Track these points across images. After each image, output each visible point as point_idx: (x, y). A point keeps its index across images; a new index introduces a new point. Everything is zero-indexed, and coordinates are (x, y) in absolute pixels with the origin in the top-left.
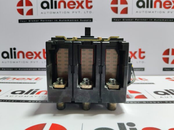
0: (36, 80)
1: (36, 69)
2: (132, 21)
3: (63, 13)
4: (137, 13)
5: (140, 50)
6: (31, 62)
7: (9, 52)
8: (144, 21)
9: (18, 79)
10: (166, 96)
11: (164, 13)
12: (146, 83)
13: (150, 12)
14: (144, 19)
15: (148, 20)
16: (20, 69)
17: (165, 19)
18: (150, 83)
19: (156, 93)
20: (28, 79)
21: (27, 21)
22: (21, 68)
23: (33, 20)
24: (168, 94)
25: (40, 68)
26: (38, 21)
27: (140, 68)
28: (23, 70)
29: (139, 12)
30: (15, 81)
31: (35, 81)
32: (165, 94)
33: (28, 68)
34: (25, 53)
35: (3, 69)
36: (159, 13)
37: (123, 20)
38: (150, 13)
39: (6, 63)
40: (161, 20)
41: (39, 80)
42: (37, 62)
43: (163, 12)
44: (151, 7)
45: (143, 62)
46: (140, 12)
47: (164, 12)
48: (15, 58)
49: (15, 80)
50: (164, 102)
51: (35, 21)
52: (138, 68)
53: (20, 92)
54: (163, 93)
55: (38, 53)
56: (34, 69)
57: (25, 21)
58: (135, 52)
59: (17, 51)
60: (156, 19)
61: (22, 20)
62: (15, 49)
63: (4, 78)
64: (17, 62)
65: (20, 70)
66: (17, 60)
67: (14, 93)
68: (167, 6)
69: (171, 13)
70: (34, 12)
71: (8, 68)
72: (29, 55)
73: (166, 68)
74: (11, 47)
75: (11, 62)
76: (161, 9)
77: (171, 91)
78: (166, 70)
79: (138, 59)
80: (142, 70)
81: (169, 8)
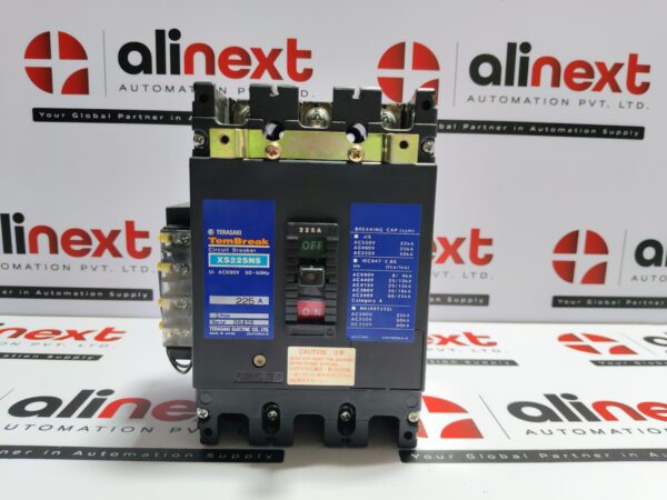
1: (100, 294)
5: (475, 232)
8: (495, 132)
14: (495, 123)
15: (510, 128)
16: (38, 292)
17: (567, 126)
21: (65, 115)
22: (43, 289)
23: (91, 111)
25: (116, 291)
27: (473, 296)
31: (97, 348)
36: (548, 103)
40: (553, 130)
41: (113, 339)
42: (104, 267)
44: (523, 82)
45: (484, 276)
52: (467, 297)
55: (106, 234)
57: (57, 116)
58: (460, 241)
59: (28, 226)
60: (538, 125)
61: (47, 110)
64: (28, 267)
65: (42, 297)
68: (578, 81)
69: (592, 105)
70: (94, 81)
76: (555, 89)
79: (469, 266)
80: (481, 301)
81: (585, 86)
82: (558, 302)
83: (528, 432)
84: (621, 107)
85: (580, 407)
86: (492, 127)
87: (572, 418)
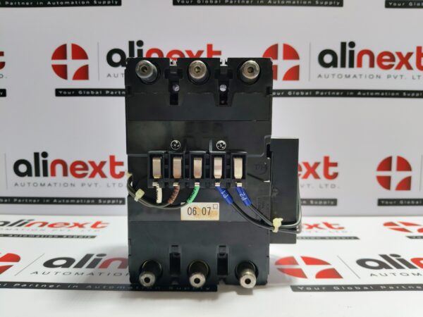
0: (94, 229)
2: (309, 96)
4: (320, 78)
6: (83, 185)
7: (32, 161)
9: (52, 226)
10: (384, 271)
11: (380, 77)
12: (341, 238)
13: (349, 76)
18: (350, 238)
19: (362, 263)
20: (76, 225)
24: (388, 267)
26: (101, 92)
28: (62, 203)
29: (325, 75)
30: (47, 230)
32: (382, 266)
33: (76, 199)
34: (69, 165)
35: (15, 200)
37: (290, 93)
38: (348, 79)
39: (23, 185)
43: (377, 76)
46: (327, 77)
47: (379, 77)
48: (45, 174)
50: (376, 288)
51: (93, 92)
54: (376, 265)
56: (88, 201)
62: (45, 155)
63: (20, 223)
66: (50, 179)
71: (29, 198)
72: (77, 169)
73: (385, 200)
74: (36, 151)
75: (35, 185)
77: (394, 259)
78: (384, 205)
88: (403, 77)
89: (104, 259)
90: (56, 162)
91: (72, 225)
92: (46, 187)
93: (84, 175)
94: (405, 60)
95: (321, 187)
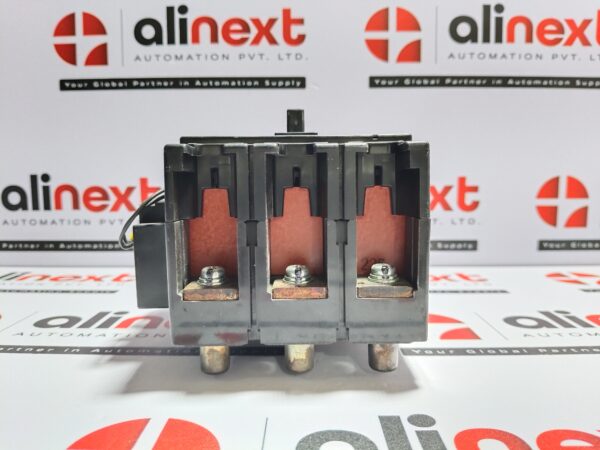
0: (116, 283)
2: (435, 85)
3: (209, 57)
4: (451, 59)
5: (462, 180)
6: (102, 222)
7: (27, 188)
8: (475, 86)
9: (55, 279)
11: (541, 58)
14: (476, 78)
15: (489, 82)
16: (62, 246)
17: (542, 79)
19: (512, 321)
20: (91, 278)
21: (88, 85)
26: (126, 84)
27: (462, 242)
29: (459, 55)
30: (48, 285)
31: (114, 286)
34: (81, 192)
35: (4, 245)
36: (523, 58)
37: (407, 82)
38: (494, 61)
39: (15, 224)
40: (529, 83)
41: (127, 281)
42: (121, 221)
43: (537, 56)
44: (499, 39)
45: (472, 222)
46: (462, 57)
47: (539, 57)
48: (47, 207)
49: (46, 281)
50: (533, 351)
51: (114, 84)
52: (456, 242)
53: (65, 321)
54: (534, 323)
55: (123, 190)
57: (80, 86)
58: (447, 189)
59: (53, 185)
60: (515, 79)
61: (71, 81)
62: (46, 178)
63: (11, 277)
64: (53, 222)
65: (65, 249)
66: (53, 214)
67: (42, 324)
68: (550, 37)
69: (564, 58)
70: (112, 54)
71: (23, 243)
72: (92, 198)
73: (549, 242)
74: (34, 173)
75: (33, 222)
76: (529, 45)
77: (560, 316)
79: (457, 212)
80: (470, 246)
81: (556, 42)
82: (543, 246)
83: (525, 335)
84: (591, 59)
85: (573, 318)
86: (472, 82)
87: (567, 325)
88: (576, 58)
89: (124, 318)
90: (61, 189)
91: (84, 278)
92: (48, 227)
93: (102, 208)
94: (578, 32)
95: (453, 223)
